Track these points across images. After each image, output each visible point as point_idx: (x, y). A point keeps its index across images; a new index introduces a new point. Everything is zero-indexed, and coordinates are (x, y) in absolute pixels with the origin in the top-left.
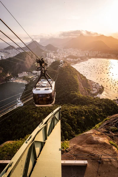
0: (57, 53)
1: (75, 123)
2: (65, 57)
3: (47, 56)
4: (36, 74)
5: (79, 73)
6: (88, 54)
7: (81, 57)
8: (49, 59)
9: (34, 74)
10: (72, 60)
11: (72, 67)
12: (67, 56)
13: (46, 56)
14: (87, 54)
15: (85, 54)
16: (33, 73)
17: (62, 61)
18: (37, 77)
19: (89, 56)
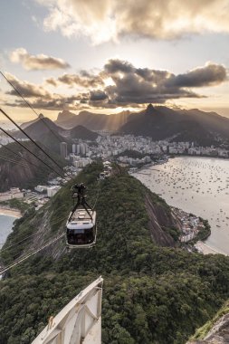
0: (97, 145)
1: (143, 326)
2: (115, 153)
3: (74, 151)
4: (45, 192)
5: (149, 191)
6: (168, 147)
7: (151, 155)
8: (78, 157)
9: (39, 193)
10: (131, 160)
11: (132, 177)
12: (120, 151)
13: (70, 151)
14: (165, 148)
15: (161, 148)
16: (36, 191)
17: (107, 162)
18: (47, 200)
19: (171, 152)
